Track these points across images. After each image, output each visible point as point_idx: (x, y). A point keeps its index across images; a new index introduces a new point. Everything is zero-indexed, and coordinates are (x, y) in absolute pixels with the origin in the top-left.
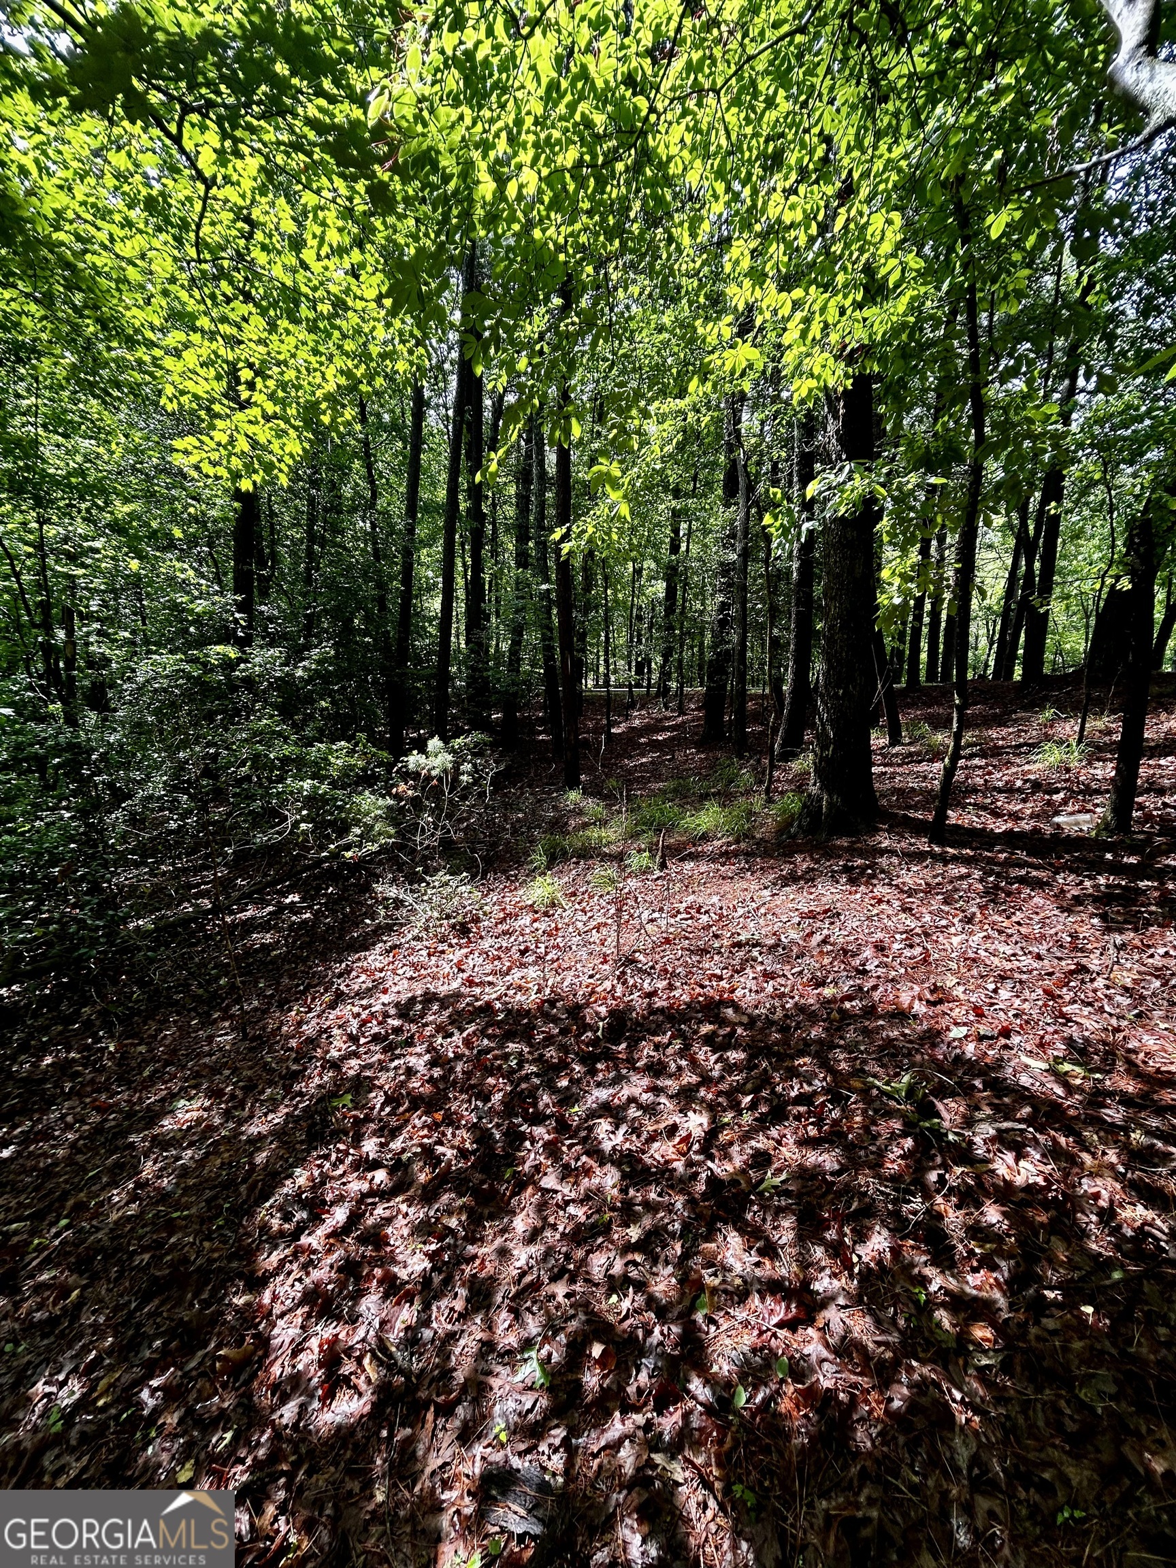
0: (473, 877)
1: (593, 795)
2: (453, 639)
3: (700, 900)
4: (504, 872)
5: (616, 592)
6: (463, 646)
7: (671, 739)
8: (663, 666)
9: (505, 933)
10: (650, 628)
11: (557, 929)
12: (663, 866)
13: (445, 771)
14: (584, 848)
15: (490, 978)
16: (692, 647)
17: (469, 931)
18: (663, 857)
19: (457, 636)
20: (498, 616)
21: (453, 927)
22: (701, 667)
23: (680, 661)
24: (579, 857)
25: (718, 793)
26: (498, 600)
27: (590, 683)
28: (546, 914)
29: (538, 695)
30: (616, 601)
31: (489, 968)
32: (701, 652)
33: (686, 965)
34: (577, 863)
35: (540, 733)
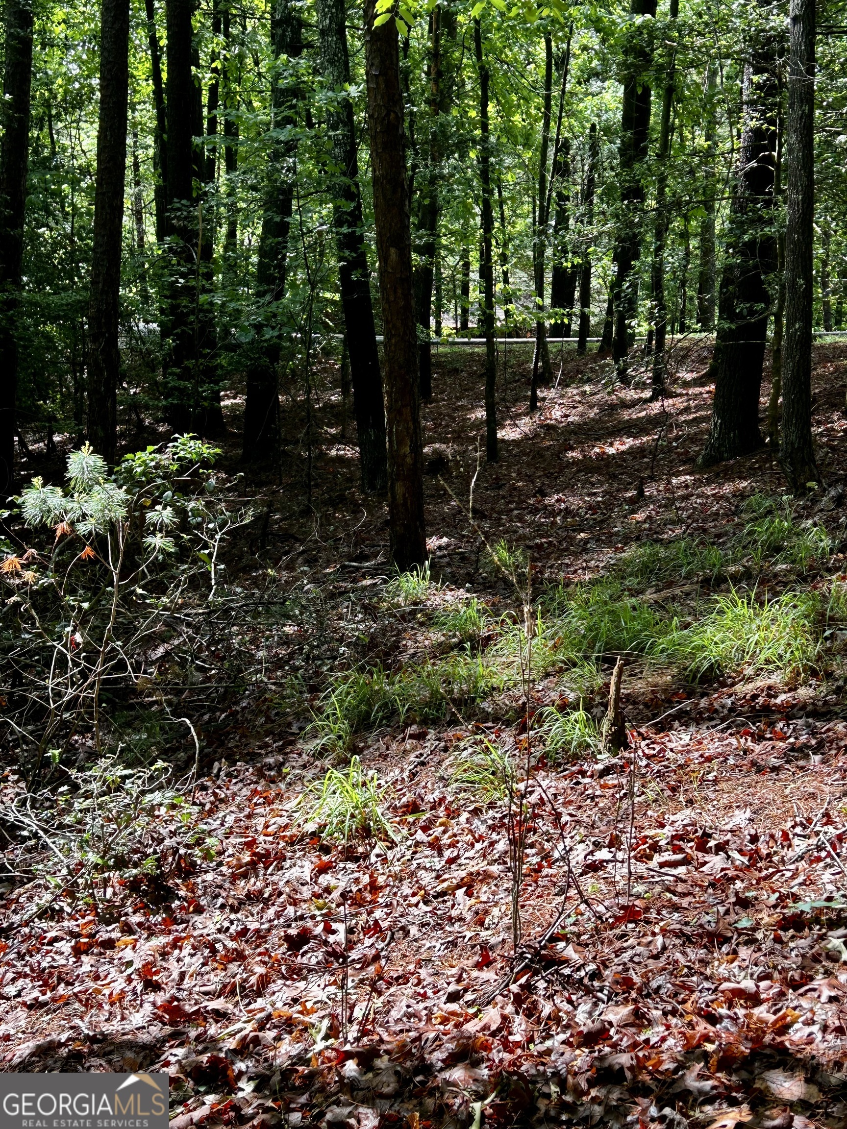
0: (180, 771)
1: (456, 582)
2: (127, 221)
3: (707, 820)
4: (251, 758)
5: (506, 110)
6: (151, 238)
7: (636, 453)
8: (616, 284)
9: (253, 897)
10: (587, 196)
11: (374, 887)
12: (618, 741)
13: (112, 526)
14: (436, 701)
15: (218, 1004)
16: (684, 236)
17: (171, 895)
18: (619, 721)
19: (138, 216)
20: (231, 167)
21: (133, 885)
22: (705, 284)
23: (658, 270)
24: (426, 722)
25: (747, 575)
26: (231, 129)
27: (448, 324)
28: (349, 855)
29: (327, 352)
30: (508, 131)
31: (215, 980)
32: (707, 250)
33: (673, 969)
34: (420, 737)
35: (333, 441)
